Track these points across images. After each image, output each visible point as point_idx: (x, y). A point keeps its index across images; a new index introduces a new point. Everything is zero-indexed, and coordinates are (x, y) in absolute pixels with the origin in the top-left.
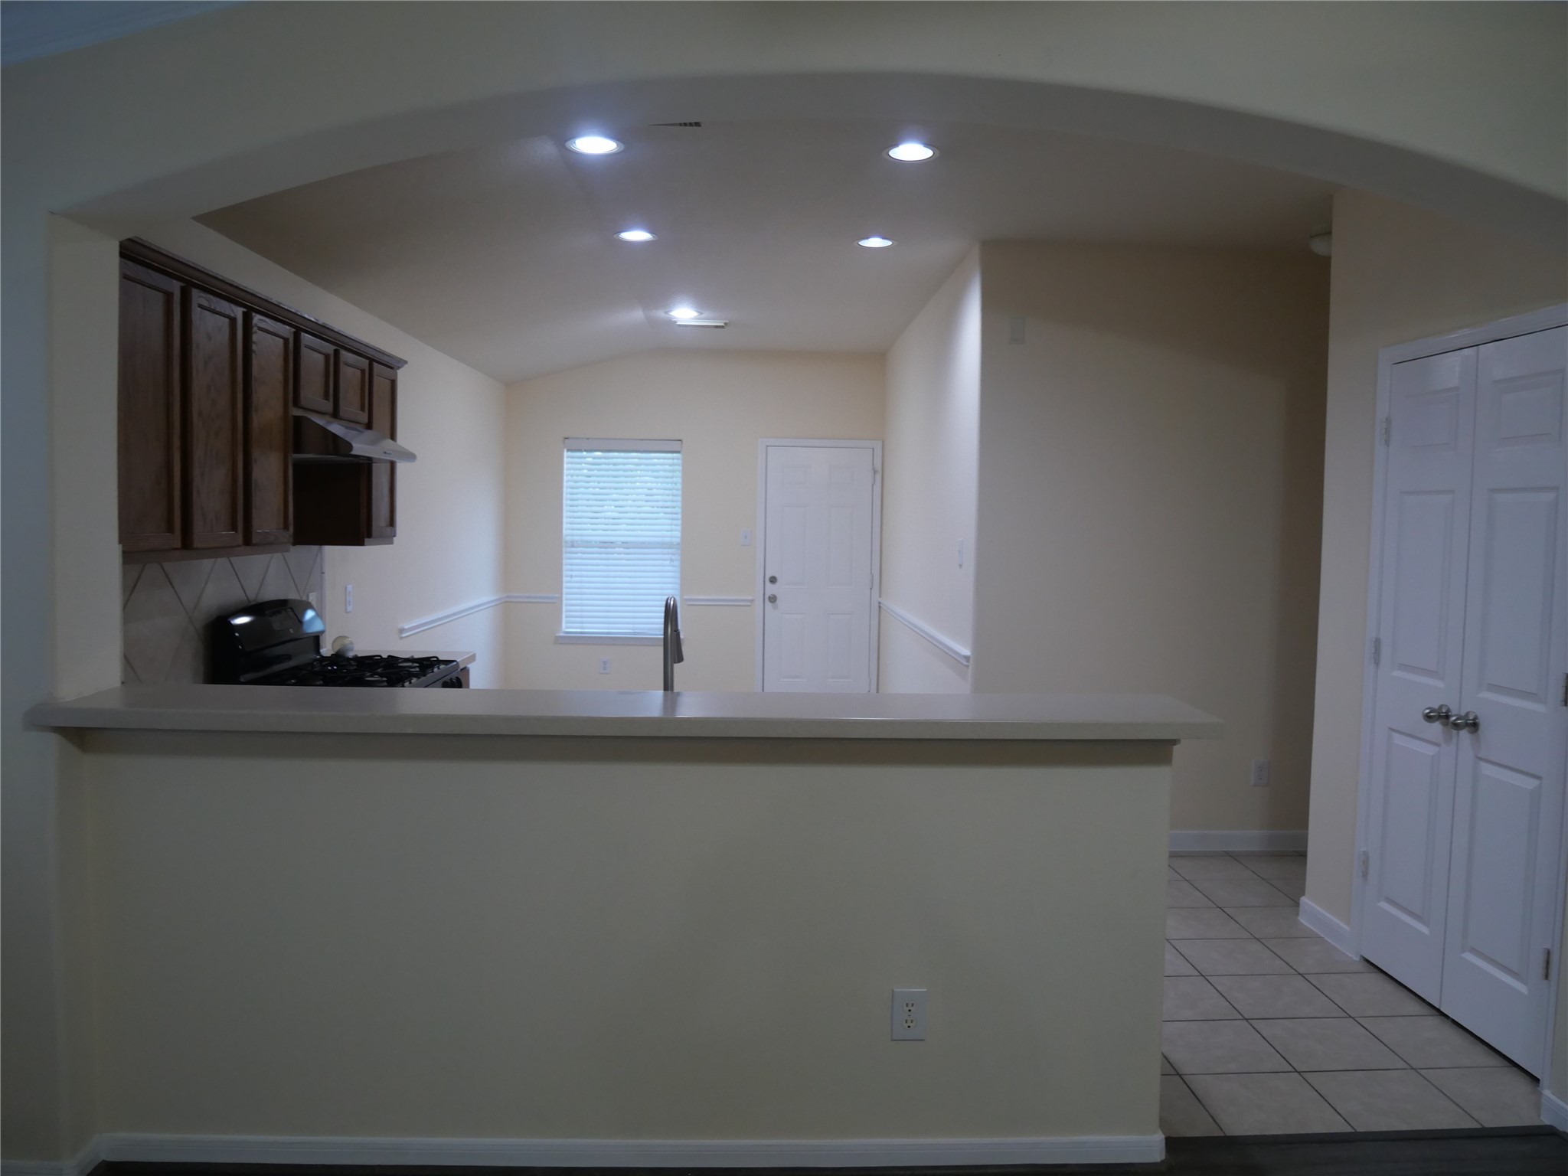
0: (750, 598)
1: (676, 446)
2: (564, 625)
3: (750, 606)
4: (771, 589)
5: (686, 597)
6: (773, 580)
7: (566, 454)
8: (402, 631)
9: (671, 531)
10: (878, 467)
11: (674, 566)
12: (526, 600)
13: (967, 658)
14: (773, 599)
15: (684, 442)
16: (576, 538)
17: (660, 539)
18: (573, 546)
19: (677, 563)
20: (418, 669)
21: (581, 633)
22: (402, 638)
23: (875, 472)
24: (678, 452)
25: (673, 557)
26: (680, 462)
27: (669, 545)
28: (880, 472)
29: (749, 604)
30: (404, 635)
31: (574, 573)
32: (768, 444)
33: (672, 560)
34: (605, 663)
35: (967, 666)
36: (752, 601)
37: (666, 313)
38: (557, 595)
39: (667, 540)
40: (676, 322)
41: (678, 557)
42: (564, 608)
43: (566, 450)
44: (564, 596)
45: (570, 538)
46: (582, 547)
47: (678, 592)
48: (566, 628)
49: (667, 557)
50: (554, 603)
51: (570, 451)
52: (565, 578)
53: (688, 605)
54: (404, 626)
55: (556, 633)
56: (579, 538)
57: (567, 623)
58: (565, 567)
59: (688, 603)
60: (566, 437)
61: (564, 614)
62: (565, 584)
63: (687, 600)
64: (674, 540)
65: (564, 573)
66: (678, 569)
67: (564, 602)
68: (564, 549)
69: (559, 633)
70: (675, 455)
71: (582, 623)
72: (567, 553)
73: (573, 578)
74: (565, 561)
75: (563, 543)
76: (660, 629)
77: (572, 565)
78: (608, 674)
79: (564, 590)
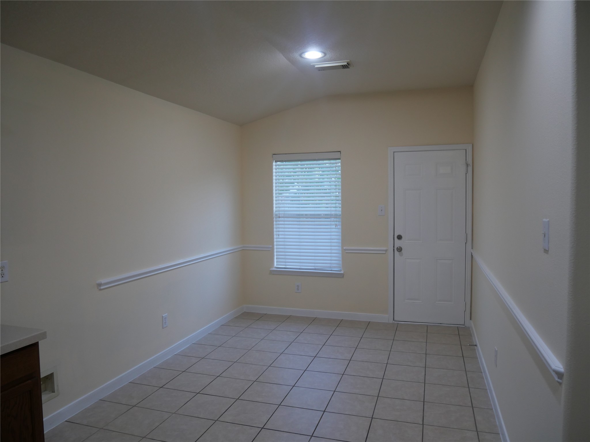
0: (385, 249)
1: (337, 155)
2: (275, 264)
3: (385, 253)
4: (398, 243)
5: (344, 248)
6: (400, 237)
7: (274, 163)
8: (100, 285)
9: (336, 207)
10: (470, 161)
11: (337, 229)
12: (255, 249)
13: (560, 375)
14: (400, 250)
15: (342, 152)
16: (281, 212)
17: (329, 213)
18: (279, 218)
19: (339, 227)
21: (285, 268)
22: (101, 290)
23: (467, 165)
24: (339, 159)
25: (337, 223)
26: (340, 165)
27: (336, 216)
28: (471, 165)
29: (384, 252)
30: (102, 288)
31: (280, 233)
32: (395, 151)
33: (336, 225)
34: (298, 286)
35: (560, 384)
36: (386, 251)
38: (271, 246)
39: (333, 213)
40: (314, 66)
41: (340, 223)
42: (275, 254)
43: (274, 161)
44: (275, 247)
45: (277, 213)
46: (284, 218)
47: (340, 245)
48: (276, 265)
49: (333, 223)
50: (269, 250)
51: (276, 162)
52: (275, 236)
53: (346, 253)
54: (103, 281)
55: (270, 268)
56: (283, 212)
57: (277, 262)
58: (275, 230)
59: (346, 251)
60: (274, 153)
61: (275, 257)
62: (275, 240)
63: (345, 250)
64: (337, 213)
65: (275, 233)
66: (340, 230)
67: (275, 250)
68: (274, 219)
69: (272, 268)
70: (337, 161)
71: (285, 262)
72: (276, 221)
73: (280, 236)
74: (275, 226)
75: (274, 216)
76: (330, 267)
77: (279, 228)
78: (300, 293)
79: (275, 243)
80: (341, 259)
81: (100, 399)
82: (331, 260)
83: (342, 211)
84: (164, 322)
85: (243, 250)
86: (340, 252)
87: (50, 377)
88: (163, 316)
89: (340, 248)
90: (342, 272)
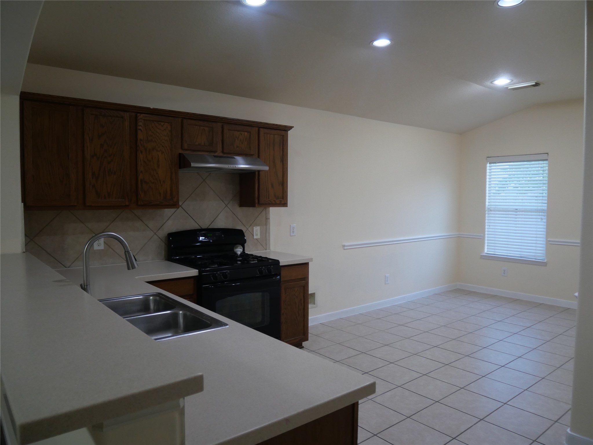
1: (545, 157)
5: (548, 240)
7: (488, 165)
8: (344, 246)
9: (543, 203)
11: (543, 222)
12: (469, 237)
15: (549, 154)
16: (492, 207)
17: (536, 208)
18: (491, 211)
19: (544, 220)
20: (257, 262)
21: (494, 254)
22: (345, 249)
24: (547, 160)
25: (543, 217)
26: (547, 165)
27: (542, 211)
30: (345, 248)
31: (491, 224)
33: (542, 219)
34: (504, 271)
37: (491, 83)
38: (482, 235)
39: (540, 208)
40: (507, 88)
41: (545, 217)
42: (486, 241)
43: (489, 163)
44: (486, 236)
45: (489, 207)
46: (495, 211)
47: (544, 236)
48: (487, 251)
49: (539, 217)
50: (481, 238)
51: (490, 163)
52: (487, 227)
53: (550, 244)
54: (346, 244)
55: (481, 254)
56: (494, 207)
57: (487, 249)
58: (487, 221)
59: (550, 243)
60: (488, 156)
61: (486, 244)
62: (486, 230)
63: (549, 241)
64: (543, 208)
65: (487, 224)
66: (545, 224)
67: (486, 239)
68: (487, 212)
69: (483, 254)
70: (545, 162)
71: (495, 250)
72: (488, 214)
73: (491, 227)
74: (487, 218)
75: (486, 209)
76: (535, 256)
77: (490, 220)
78: (506, 276)
79: (486, 233)
80: (544, 249)
81: (341, 318)
82: (536, 250)
83: (548, 207)
84: (386, 280)
85: (459, 237)
86: (544, 242)
87: (313, 295)
88: (385, 276)
89: (544, 239)
90: (545, 261)
